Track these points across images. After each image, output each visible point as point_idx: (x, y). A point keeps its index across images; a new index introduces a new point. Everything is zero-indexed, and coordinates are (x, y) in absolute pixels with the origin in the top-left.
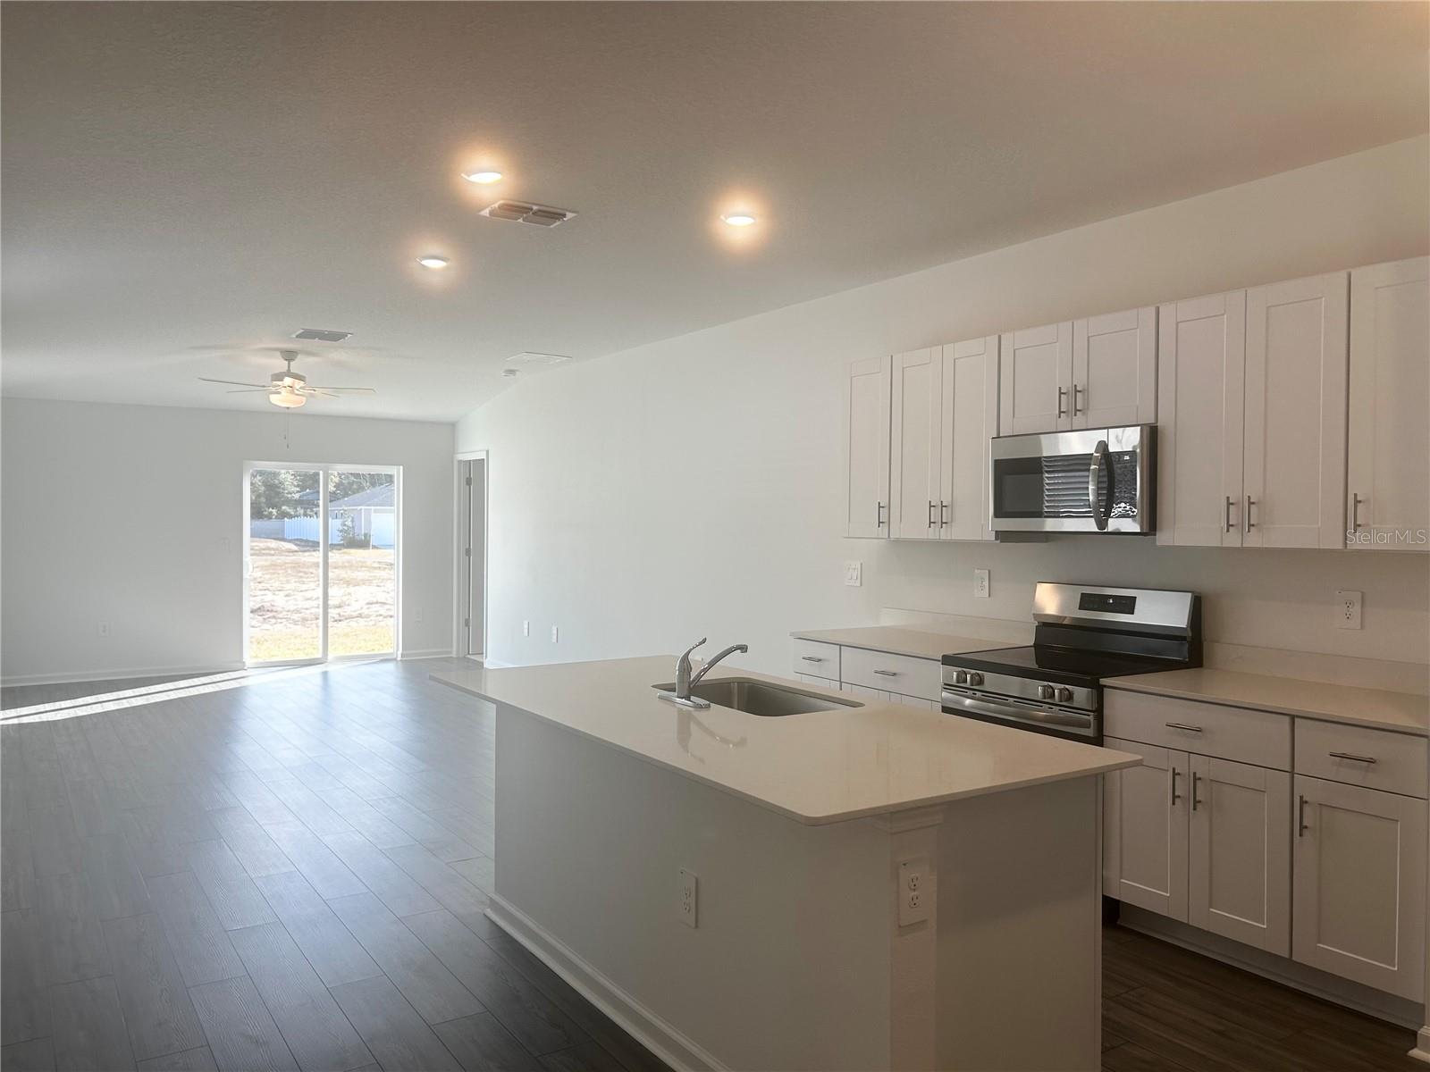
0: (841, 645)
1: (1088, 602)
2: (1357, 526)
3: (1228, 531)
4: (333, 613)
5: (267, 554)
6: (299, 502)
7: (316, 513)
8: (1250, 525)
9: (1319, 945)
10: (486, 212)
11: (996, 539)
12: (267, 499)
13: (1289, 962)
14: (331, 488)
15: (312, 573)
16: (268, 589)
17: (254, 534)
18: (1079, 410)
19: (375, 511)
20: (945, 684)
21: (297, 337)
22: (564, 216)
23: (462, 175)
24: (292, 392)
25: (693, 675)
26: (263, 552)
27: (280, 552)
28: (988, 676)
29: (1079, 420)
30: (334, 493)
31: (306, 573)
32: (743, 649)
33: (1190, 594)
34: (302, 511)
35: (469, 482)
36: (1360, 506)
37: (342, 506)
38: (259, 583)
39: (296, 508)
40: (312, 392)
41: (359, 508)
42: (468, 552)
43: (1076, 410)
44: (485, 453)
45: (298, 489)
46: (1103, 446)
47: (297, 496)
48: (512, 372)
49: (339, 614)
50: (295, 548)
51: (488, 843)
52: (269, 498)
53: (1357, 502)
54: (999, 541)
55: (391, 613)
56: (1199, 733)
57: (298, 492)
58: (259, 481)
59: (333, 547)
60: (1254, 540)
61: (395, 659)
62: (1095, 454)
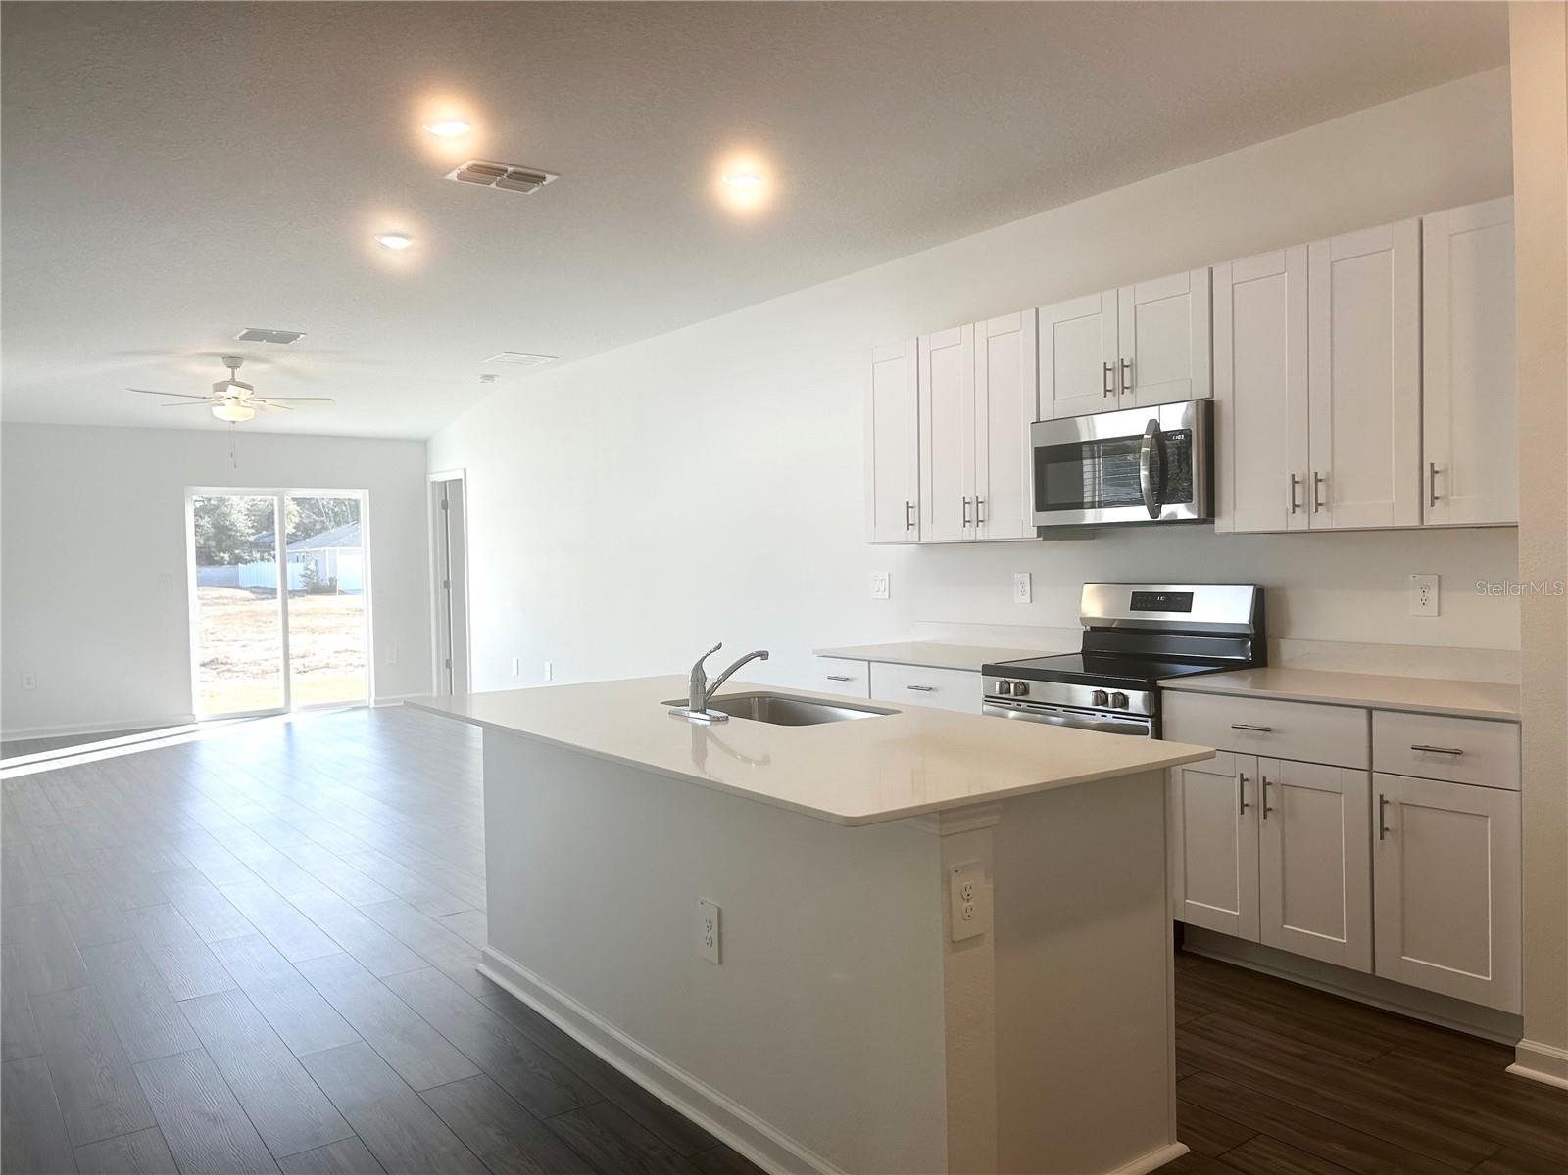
0: (869, 662)
1: (1142, 601)
2: (1434, 499)
3: (1294, 512)
4: (295, 664)
5: (220, 604)
6: (254, 545)
7: (274, 558)
8: (1318, 505)
9: (1404, 957)
10: (453, 176)
11: (1038, 536)
12: (217, 543)
13: (1372, 980)
14: (290, 529)
15: (271, 622)
16: (222, 641)
17: (201, 582)
18: (1127, 388)
19: (341, 553)
20: (986, 697)
21: (241, 338)
22: (544, 179)
23: (424, 127)
24: (238, 404)
25: (708, 686)
26: (217, 601)
27: (234, 601)
28: (1033, 684)
29: (1127, 398)
30: (294, 534)
31: (263, 621)
32: (764, 655)
33: (1252, 587)
34: (258, 556)
35: (445, 506)
36: (1437, 477)
37: (302, 548)
38: (212, 633)
39: (251, 552)
40: (262, 403)
41: (323, 549)
42: (446, 584)
43: (1124, 388)
44: (462, 472)
45: (252, 530)
46: (1154, 425)
47: (252, 538)
48: (490, 377)
49: (304, 665)
50: (252, 596)
51: (479, 894)
52: (219, 542)
53: (1434, 472)
54: (1041, 539)
55: (362, 663)
56: (1268, 733)
57: (253, 534)
58: (208, 522)
59: (294, 594)
60: (1322, 521)
61: (368, 707)
62: (1145, 436)
